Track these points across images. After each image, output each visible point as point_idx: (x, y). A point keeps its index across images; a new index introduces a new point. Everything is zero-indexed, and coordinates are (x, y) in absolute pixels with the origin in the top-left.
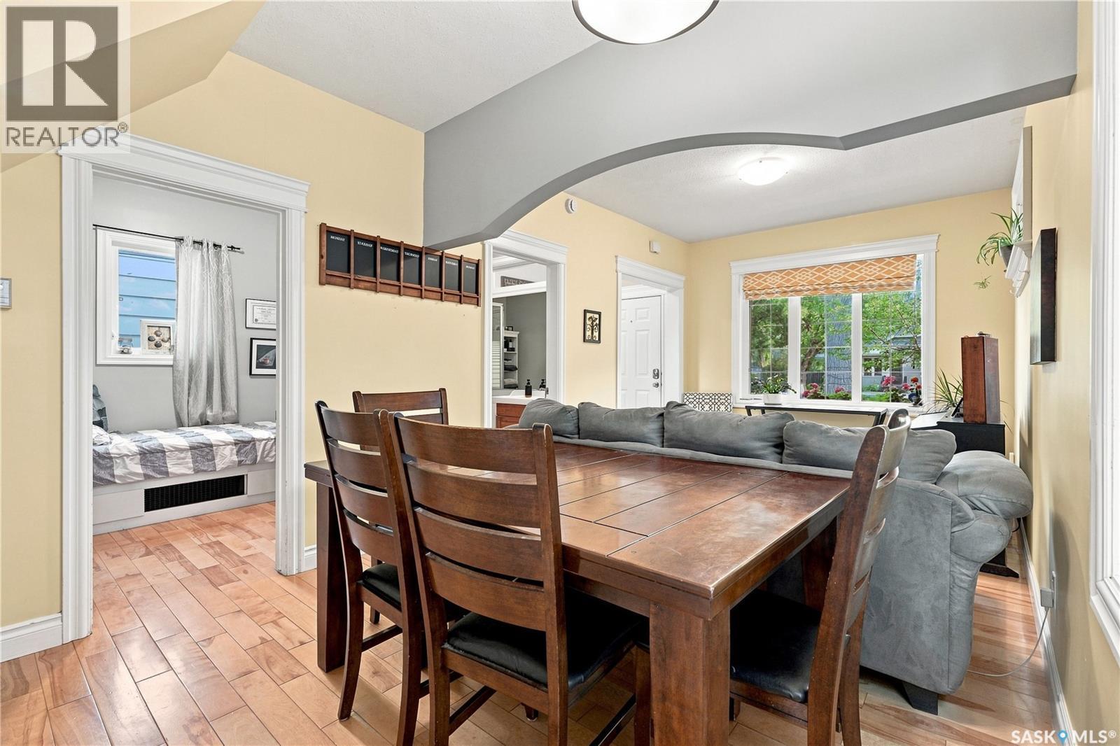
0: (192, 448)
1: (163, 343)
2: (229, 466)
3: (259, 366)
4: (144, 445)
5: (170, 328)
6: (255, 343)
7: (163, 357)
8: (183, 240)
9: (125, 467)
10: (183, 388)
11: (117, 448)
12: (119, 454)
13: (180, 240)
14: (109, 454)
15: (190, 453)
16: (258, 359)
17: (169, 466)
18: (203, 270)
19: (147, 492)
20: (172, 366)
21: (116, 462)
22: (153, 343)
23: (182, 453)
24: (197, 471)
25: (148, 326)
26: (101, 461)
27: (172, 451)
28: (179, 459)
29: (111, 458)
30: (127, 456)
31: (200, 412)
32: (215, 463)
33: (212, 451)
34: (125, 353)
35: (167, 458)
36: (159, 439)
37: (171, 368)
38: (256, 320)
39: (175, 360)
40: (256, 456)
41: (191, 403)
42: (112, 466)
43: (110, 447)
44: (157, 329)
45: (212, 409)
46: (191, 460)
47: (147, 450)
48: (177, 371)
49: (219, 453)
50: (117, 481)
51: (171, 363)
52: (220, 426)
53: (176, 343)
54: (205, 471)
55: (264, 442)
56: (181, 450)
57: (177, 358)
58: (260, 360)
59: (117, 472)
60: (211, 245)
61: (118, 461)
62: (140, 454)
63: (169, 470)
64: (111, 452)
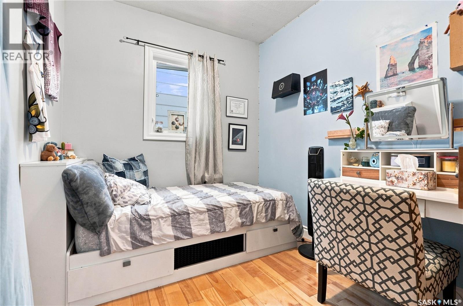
0: (209, 210)
1: (180, 126)
2: (235, 227)
3: (234, 143)
4: (174, 207)
5: (183, 116)
6: (232, 127)
7: (180, 135)
8: (192, 54)
9: (160, 230)
10: (192, 158)
11: (155, 210)
12: (155, 216)
13: (191, 54)
14: (148, 216)
15: (207, 214)
16: (233, 138)
17: (192, 227)
18: (203, 74)
19: (177, 251)
20: (185, 141)
21: (153, 223)
22: (175, 126)
23: (201, 214)
24: (213, 232)
25: (172, 115)
26: (143, 224)
27: (194, 213)
28: (200, 220)
29: (150, 220)
30: (162, 218)
31: (201, 175)
32: (224, 224)
33: (222, 212)
34: (159, 132)
35: (191, 220)
36: (184, 200)
37: (185, 143)
38: (232, 111)
39: (187, 137)
40: (253, 217)
41: (196, 168)
42: (151, 228)
43: (149, 207)
44: (177, 117)
45: (208, 172)
46: (208, 221)
47: (177, 213)
48: (188, 145)
49: (228, 215)
50: (154, 243)
51: (184, 139)
52: (214, 185)
53: (188, 125)
54: (219, 232)
55: (257, 204)
56: (201, 213)
57: (188, 136)
58: (234, 139)
59: (154, 234)
60: (208, 58)
61: (155, 222)
62: (172, 216)
63: (193, 231)
64: (150, 213)
